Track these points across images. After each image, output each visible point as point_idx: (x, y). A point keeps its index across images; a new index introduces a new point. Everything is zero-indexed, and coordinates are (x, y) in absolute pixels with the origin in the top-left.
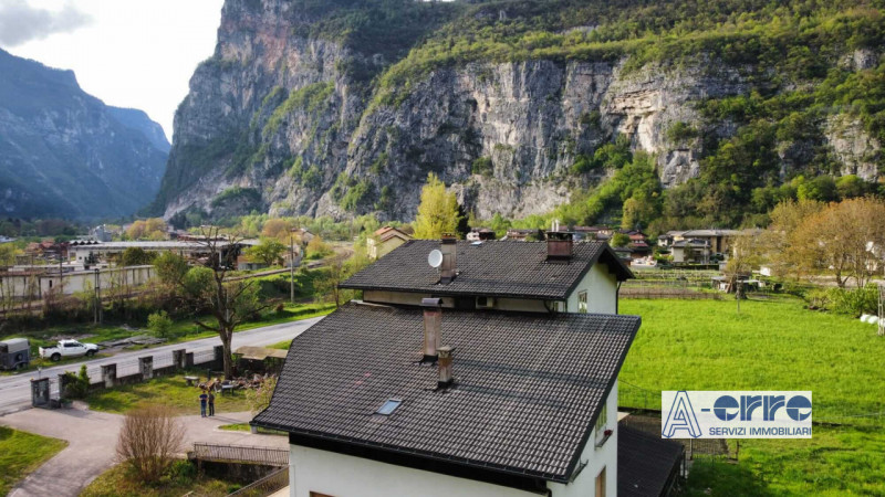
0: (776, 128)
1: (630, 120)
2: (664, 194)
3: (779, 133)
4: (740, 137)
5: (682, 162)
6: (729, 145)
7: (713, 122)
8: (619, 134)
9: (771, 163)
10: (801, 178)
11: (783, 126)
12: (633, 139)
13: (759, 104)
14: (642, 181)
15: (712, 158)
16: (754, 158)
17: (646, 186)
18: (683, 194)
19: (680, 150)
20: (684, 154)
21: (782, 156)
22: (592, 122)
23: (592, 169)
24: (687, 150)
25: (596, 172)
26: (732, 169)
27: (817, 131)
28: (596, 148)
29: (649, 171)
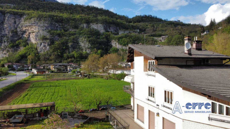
0: (68, 39)
1: (27, 33)
2: (40, 54)
3: (69, 41)
4: (60, 41)
5: (45, 46)
6: (57, 43)
7: (52, 36)
8: (24, 37)
9: (67, 48)
10: (75, 52)
11: (70, 39)
12: (28, 39)
13: (64, 33)
14: (33, 51)
15: (53, 46)
16: (63, 46)
17: (34, 52)
18: (45, 55)
19: (44, 43)
20: (45, 44)
21: (70, 46)
22: (15, 33)
23: (15, 47)
24: (46, 43)
25: (17, 48)
26: (59, 49)
27: (77, 41)
28: (16, 40)
29: (34, 48)
